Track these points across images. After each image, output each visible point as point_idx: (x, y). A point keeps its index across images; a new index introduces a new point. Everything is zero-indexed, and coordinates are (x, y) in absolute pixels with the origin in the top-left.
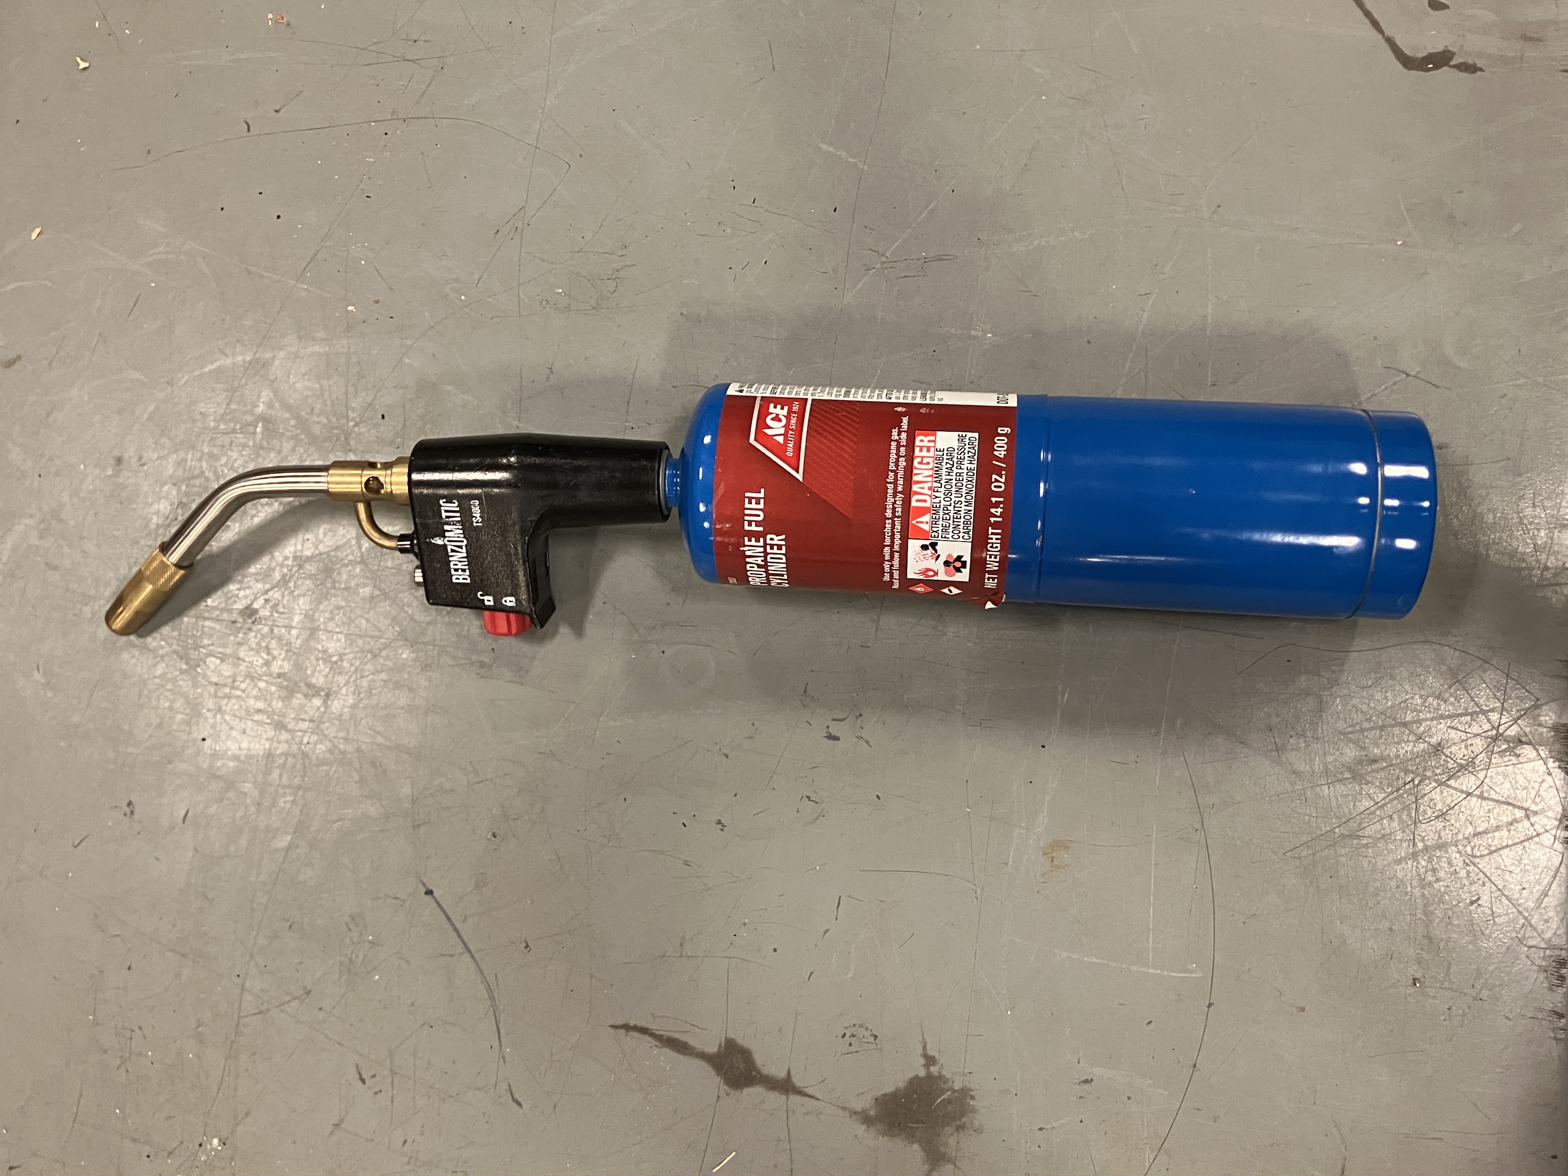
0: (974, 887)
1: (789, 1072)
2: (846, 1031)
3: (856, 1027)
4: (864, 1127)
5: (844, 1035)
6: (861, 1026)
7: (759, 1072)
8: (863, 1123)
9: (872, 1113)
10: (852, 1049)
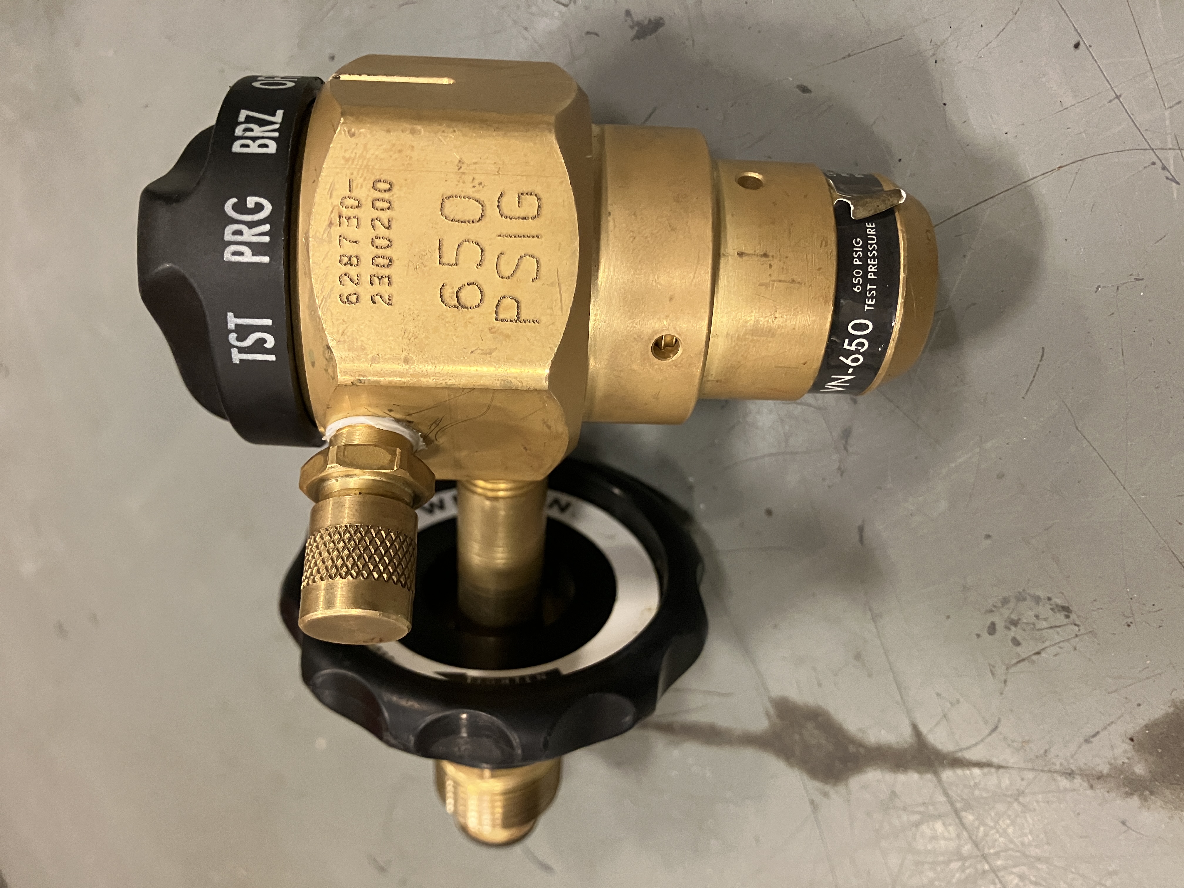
0: (1150, 156)
1: (915, 728)
2: (996, 618)
3: (1012, 604)
4: (1135, 801)
5: (992, 629)
6: (1020, 598)
7: (860, 744)
8: (1129, 794)
9: (1140, 769)
10: (1023, 651)
